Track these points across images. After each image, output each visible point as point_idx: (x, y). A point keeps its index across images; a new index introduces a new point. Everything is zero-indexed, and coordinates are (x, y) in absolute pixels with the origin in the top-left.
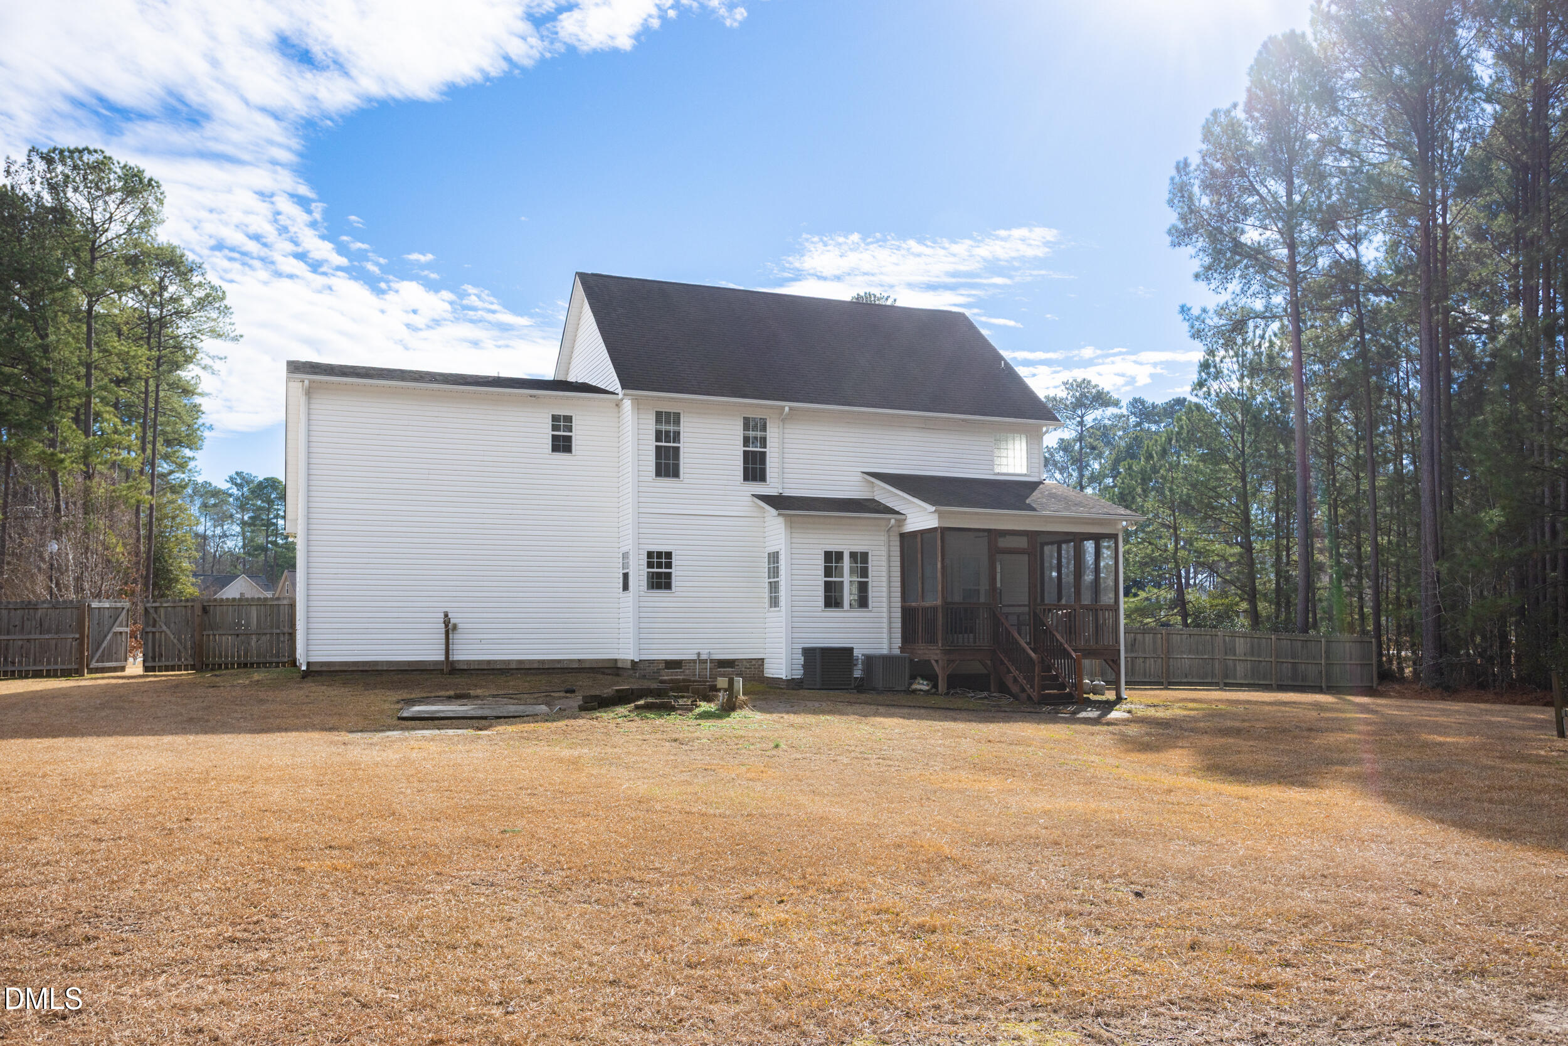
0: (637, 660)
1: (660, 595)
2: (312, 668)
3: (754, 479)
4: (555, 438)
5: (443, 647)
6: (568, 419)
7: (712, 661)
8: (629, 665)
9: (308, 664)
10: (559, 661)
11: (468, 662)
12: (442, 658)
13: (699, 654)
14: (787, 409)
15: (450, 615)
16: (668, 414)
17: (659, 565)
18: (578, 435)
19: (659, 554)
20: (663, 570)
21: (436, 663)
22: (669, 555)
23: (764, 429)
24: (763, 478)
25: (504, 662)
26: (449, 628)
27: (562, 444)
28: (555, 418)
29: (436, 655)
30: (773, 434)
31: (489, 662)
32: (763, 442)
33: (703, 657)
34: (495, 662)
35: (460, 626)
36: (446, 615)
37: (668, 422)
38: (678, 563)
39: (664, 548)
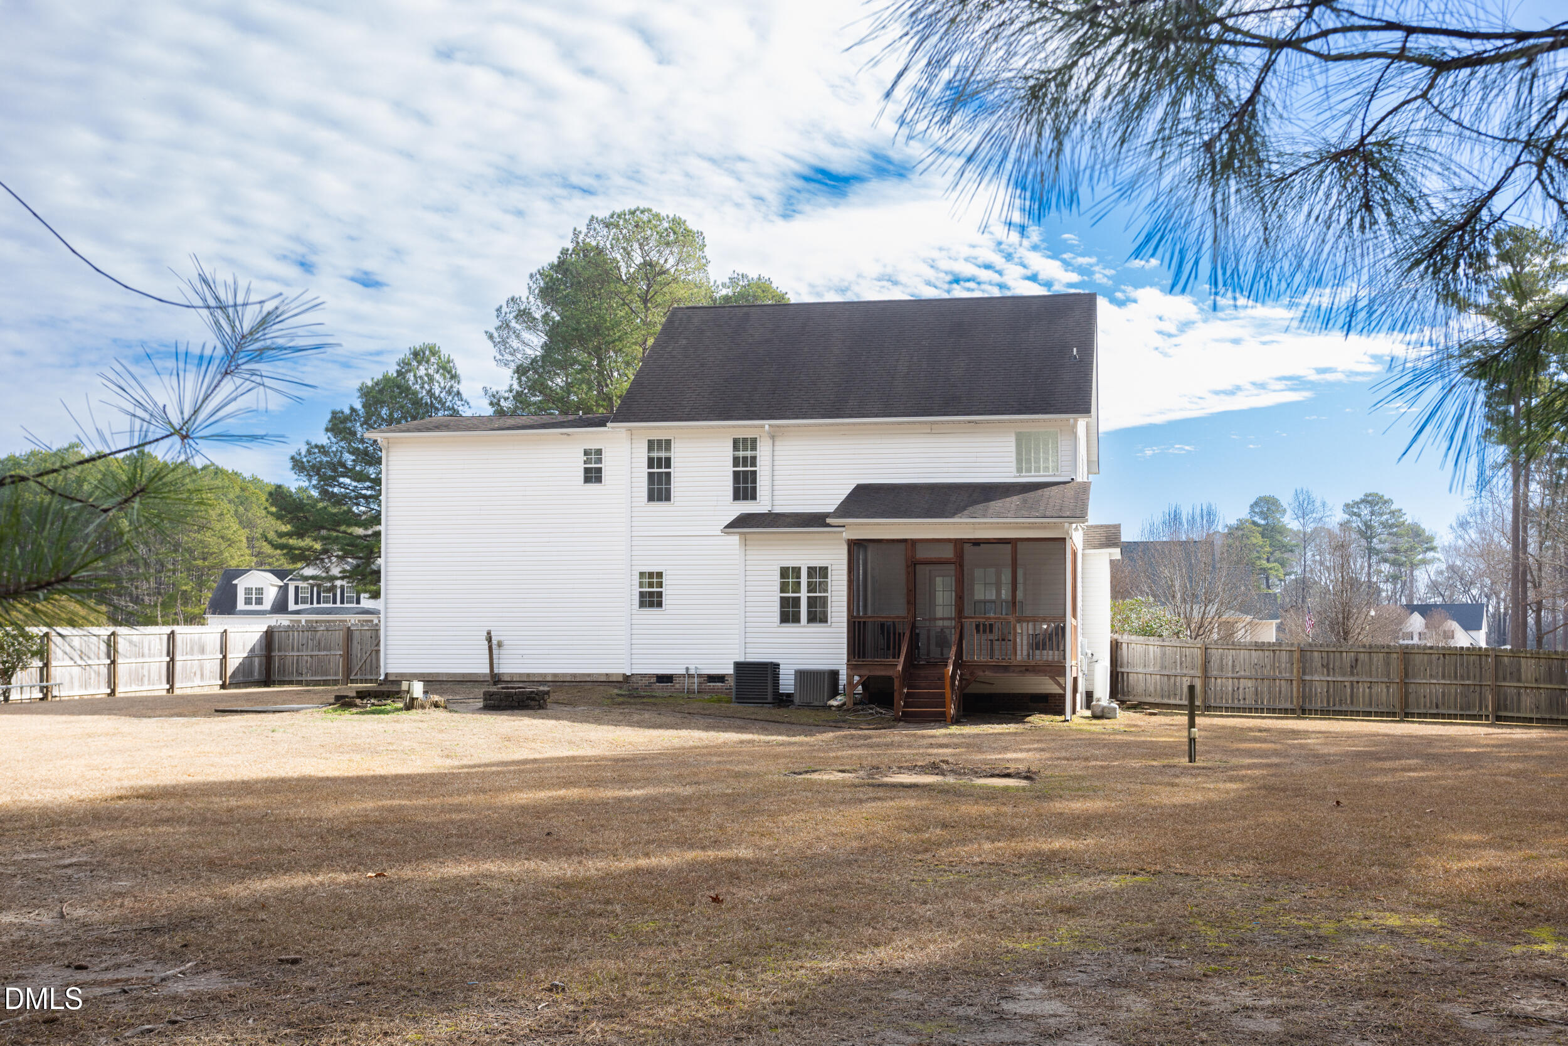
0: (628, 674)
1: (651, 613)
2: (390, 678)
3: (745, 498)
4: (587, 470)
5: (488, 661)
6: (599, 452)
7: (700, 676)
8: (621, 679)
9: (386, 675)
10: (589, 675)
11: (511, 675)
12: (488, 671)
13: (687, 669)
14: (767, 427)
15: (493, 633)
16: (659, 442)
17: (651, 585)
18: (608, 467)
19: (651, 575)
20: (655, 589)
21: (485, 675)
22: (660, 575)
23: (754, 448)
24: (754, 498)
25: (541, 675)
26: (492, 645)
27: (593, 475)
28: (586, 453)
29: (481, 668)
30: (763, 453)
31: (528, 675)
32: (754, 461)
33: (692, 672)
34: (534, 674)
35: (505, 643)
36: (489, 633)
37: (660, 449)
38: (668, 582)
39: (655, 569)
